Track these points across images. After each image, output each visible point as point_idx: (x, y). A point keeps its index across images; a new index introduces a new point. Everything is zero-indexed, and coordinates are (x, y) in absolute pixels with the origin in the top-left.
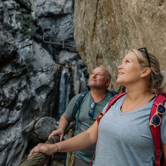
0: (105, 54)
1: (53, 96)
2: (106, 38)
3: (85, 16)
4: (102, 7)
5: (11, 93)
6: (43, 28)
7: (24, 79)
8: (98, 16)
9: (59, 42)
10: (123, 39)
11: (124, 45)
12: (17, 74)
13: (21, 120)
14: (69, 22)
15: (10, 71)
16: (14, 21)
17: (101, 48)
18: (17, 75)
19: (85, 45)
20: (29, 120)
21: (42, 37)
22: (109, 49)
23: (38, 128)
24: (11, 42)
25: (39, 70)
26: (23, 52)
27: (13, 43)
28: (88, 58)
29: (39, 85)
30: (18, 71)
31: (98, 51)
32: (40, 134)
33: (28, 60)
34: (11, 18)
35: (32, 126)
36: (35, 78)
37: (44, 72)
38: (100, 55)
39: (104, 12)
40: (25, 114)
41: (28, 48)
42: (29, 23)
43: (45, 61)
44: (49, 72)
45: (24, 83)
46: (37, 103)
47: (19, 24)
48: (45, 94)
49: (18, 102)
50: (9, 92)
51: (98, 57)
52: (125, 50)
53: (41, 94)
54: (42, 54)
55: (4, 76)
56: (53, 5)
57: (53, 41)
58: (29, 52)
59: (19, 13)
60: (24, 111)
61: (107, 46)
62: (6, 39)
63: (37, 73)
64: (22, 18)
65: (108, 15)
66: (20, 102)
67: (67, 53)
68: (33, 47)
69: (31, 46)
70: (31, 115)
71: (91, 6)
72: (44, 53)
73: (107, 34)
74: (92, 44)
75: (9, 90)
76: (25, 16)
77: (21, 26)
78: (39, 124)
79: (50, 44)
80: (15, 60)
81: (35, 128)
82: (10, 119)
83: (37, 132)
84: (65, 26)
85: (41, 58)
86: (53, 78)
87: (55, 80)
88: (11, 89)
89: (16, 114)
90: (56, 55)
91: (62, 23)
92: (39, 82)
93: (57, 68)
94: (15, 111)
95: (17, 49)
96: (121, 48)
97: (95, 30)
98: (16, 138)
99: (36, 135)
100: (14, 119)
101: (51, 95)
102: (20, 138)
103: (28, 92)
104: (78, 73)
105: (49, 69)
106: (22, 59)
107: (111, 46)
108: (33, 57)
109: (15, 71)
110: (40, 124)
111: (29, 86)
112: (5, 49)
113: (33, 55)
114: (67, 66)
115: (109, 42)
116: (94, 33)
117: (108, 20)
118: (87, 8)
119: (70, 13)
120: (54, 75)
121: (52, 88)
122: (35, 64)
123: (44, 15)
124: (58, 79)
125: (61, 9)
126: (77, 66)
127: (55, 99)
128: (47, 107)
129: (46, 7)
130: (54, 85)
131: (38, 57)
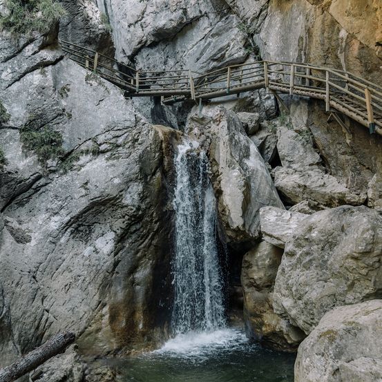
1: (145, 236)
25: (83, 148)
26: (19, 92)
29: (84, 203)
36: (65, 178)
37: (103, 152)
41: (36, 77)
43: (104, 115)
44: (120, 148)
48: (111, 236)
53: (94, 235)
54: (94, 93)
56: (162, 10)
58: (41, 90)
63: (78, 159)
68: (56, 72)
69: (48, 69)
72: (102, 89)
84: (194, 48)
85: (90, 106)
86: (136, 168)
87: (144, 176)
92: (84, 192)
93: (152, 133)
101: (134, 236)
105: (120, 140)
108: (57, 104)
113: (57, 96)
119: (203, 13)
120: (140, 157)
121: (134, 206)
122: (68, 127)
123: (146, 41)
124: (158, 174)
125: (181, 11)
126: (228, 122)
127: (152, 248)
128: (119, 288)
129: (148, 22)
130: (139, 194)
131: (79, 104)
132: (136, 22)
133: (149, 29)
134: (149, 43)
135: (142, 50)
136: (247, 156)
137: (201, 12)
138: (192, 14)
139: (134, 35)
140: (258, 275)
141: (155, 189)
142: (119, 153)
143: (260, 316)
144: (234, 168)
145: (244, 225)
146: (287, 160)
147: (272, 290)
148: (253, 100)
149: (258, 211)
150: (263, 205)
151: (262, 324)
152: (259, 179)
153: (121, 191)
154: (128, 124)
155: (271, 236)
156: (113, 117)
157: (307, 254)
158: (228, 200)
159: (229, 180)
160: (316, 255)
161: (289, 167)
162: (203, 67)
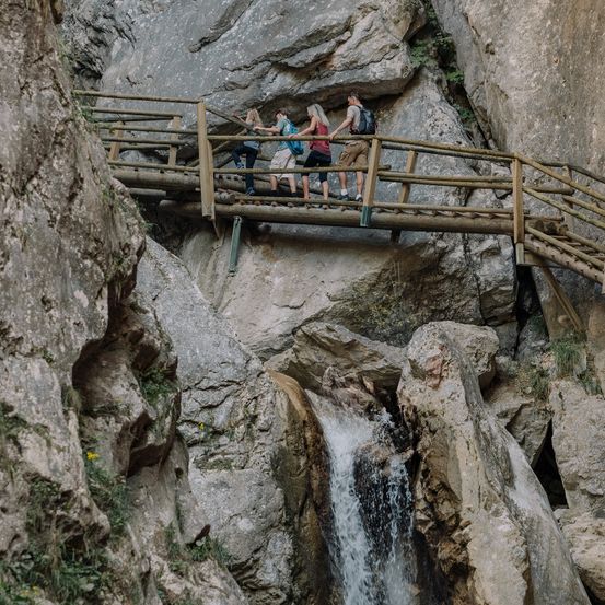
44: (223, 440)
87: (289, 520)
93: (282, 400)
105: (220, 418)
121: (282, 588)
124: (309, 514)
126: (464, 380)
130: (288, 561)
136: (511, 479)
142: (224, 453)
144: (497, 513)
146: (584, 492)
148: (443, 253)
152: (546, 544)
153: (256, 551)
154: (229, 373)
156: (193, 353)
158: (488, 591)
159: (488, 543)
162: (232, 86)
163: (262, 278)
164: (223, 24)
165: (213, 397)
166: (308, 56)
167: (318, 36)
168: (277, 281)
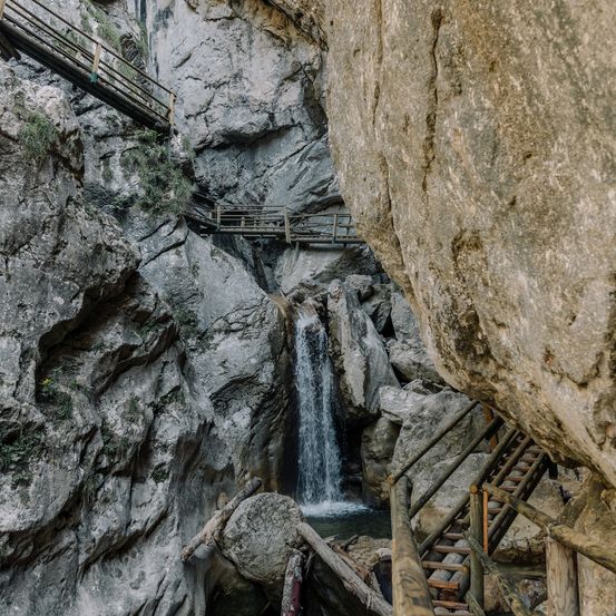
0: (492, 229)
1: (276, 412)
2: (492, 164)
3: (382, 100)
4: (459, 48)
5: (132, 421)
6: (213, 186)
7: (169, 366)
8: (443, 85)
9: (271, 225)
10: (584, 148)
11: (595, 173)
12: (146, 349)
13: (174, 515)
14: (298, 151)
15: (120, 341)
16: (118, 171)
17: (473, 209)
18: (145, 353)
19: (393, 207)
20: (201, 513)
21: (214, 215)
22: (513, 203)
23: (237, 539)
24: (115, 242)
25: (216, 326)
26: (155, 271)
27: (121, 242)
28: (413, 255)
29: (223, 381)
30: (148, 337)
31: (459, 221)
32: (246, 561)
33: (175, 299)
34: (107, 164)
35: (216, 533)
36: (205, 357)
37: (235, 331)
38: (467, 235)
39: (469, 64)
40: (187, 492)
41: (171, 257)
42: (167, 174)
43: (232, 293)
44: (250, 328)
45: (172, 378)
46: (221, 445)
47: (135, 179)
48: (247, 411)
49: (156, 448)
50: (122, 416)
51: (457, 246)
52: (604, 191)
53: (231, 410)
54: (220, 270)
55: (102, 361)
56: (237, 106)
57: (249, 221)
58: (178, 270)
59: (130, 144)
60: (183, 479)
61: (500, 195)
62: (97, 232)
63: (212, 338)
64: (142, 159)
65: (492, 69)
66: (165, 447)
67: (302, 256)
68: (188, 250)
69: (182, 248)
70: (208, 490)
71: (406, 57)
72: (227, 265)
73: (495, 148)
74: (425, 199)
75: (122, 410)
76: (152, 152)
77: (140, 185)
78: (238, 523)
79: (243, 233)
80: (133, 303)
81: (225, 541)
82: (135, 515)
83: (233, 556)
84: (285, 168)
85: (218, 284)
86: (268, 348)
87: (274, 356)
88: (128, 406)
89: (154, 495)
90: (267, 270)
91: (275, 161)
92: (223, 370)
93: (276, 311)
94: (151, 482)
95: (138, 263)
96: (580, 187)
97: (432, 145)
98: (162, 587)
99: (231, 567)
100: (151, 513)
101: (267, 412)
102: (177, 585)
103: (187, 411)
104: (353, 321)
105: (250, 320)
106: (156, 295)
107: (521, 190)
108: (193, 284)
109: (138, 341)
110: (243, 525)
111: (190, 385)
112: (99, 269)
113: (191, 276)
114: (310, 301)
115: (510, 176)
116: (430, 156)
117: (492, 89)
118: (390, 69)
119: (296, 122)
120: (269, 336)
121: (268, 384)
122: (202, 306)
123: (212, 142)
124: (284, 353)
125: (267, 115)
126: (347, 298)
127: (283, 422)
128: (256, 458)
129: (215, 116)
130: (272, 373)
131: (208, 282)
132: (199, 114)
133: (217, 126)
134: (215, 143)
135: (205, 152)
136: (364, 334)
137: (293, 120)
138: (280, 121)
139: (193, 130)
140: (377, 448)
141: (284, 367)
142: (250, 333)
143: (379, 485)
144: (355, 349)
145: (365, 403)
146: (401, 333)
147: (390, 462)
148: (362, 250)
149: (377, 390)
150: (380, 384)
151: (381, 492)
152: (377, 358)
153: (258, 371)
154: (254, 303)
155: (390, 413)
156: (240, 296)
157: (420, 427)
158: (350, 379)
159: (351, 361)
160: (426, 428)
161: (404, 342)
162: (298, 200)
163: (305, 262)
164: (296, 181)
165: (248, 312)
166: (320, 189)
167: (323, 182)
168: (309, 262)
